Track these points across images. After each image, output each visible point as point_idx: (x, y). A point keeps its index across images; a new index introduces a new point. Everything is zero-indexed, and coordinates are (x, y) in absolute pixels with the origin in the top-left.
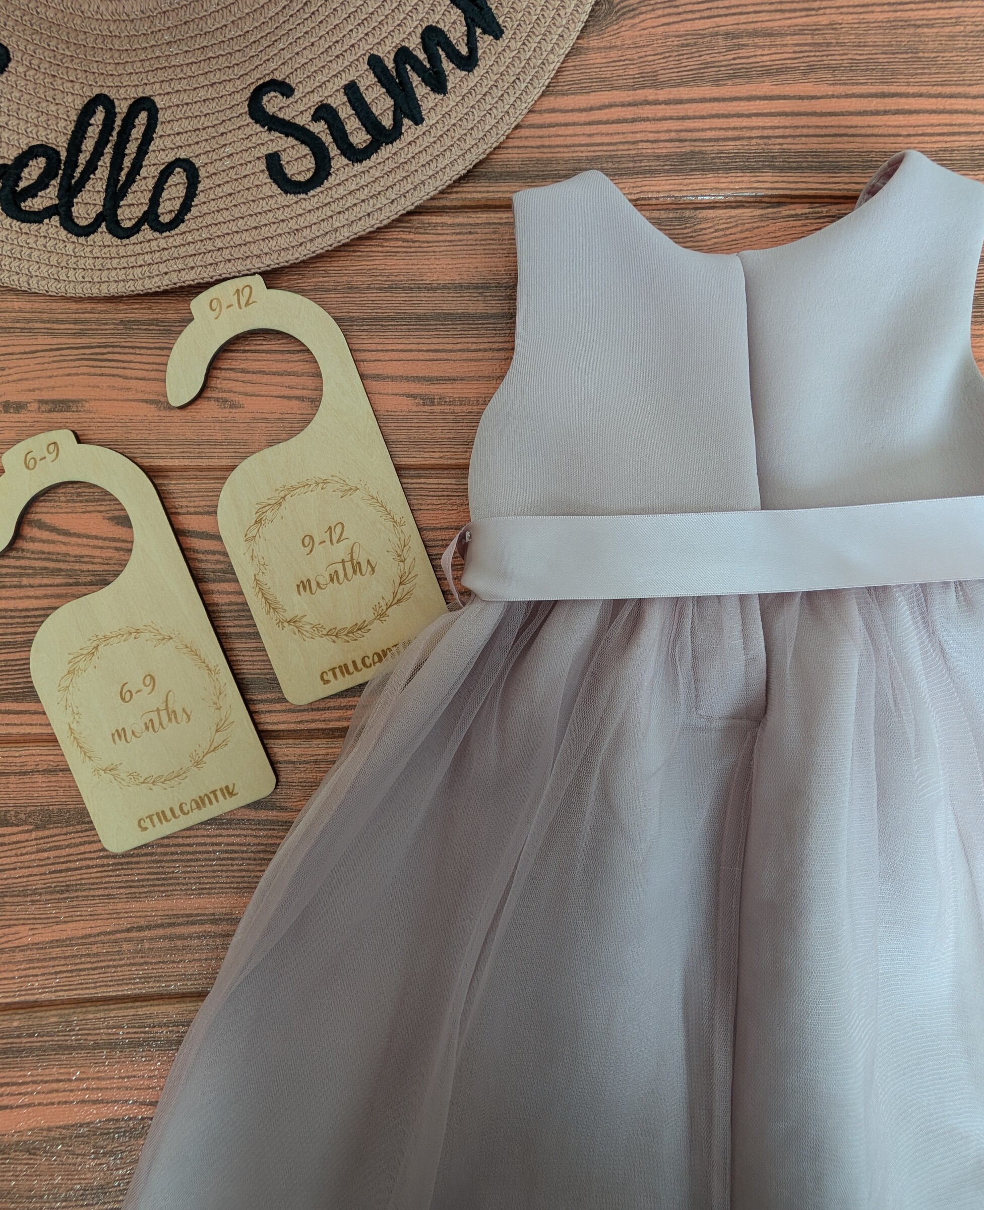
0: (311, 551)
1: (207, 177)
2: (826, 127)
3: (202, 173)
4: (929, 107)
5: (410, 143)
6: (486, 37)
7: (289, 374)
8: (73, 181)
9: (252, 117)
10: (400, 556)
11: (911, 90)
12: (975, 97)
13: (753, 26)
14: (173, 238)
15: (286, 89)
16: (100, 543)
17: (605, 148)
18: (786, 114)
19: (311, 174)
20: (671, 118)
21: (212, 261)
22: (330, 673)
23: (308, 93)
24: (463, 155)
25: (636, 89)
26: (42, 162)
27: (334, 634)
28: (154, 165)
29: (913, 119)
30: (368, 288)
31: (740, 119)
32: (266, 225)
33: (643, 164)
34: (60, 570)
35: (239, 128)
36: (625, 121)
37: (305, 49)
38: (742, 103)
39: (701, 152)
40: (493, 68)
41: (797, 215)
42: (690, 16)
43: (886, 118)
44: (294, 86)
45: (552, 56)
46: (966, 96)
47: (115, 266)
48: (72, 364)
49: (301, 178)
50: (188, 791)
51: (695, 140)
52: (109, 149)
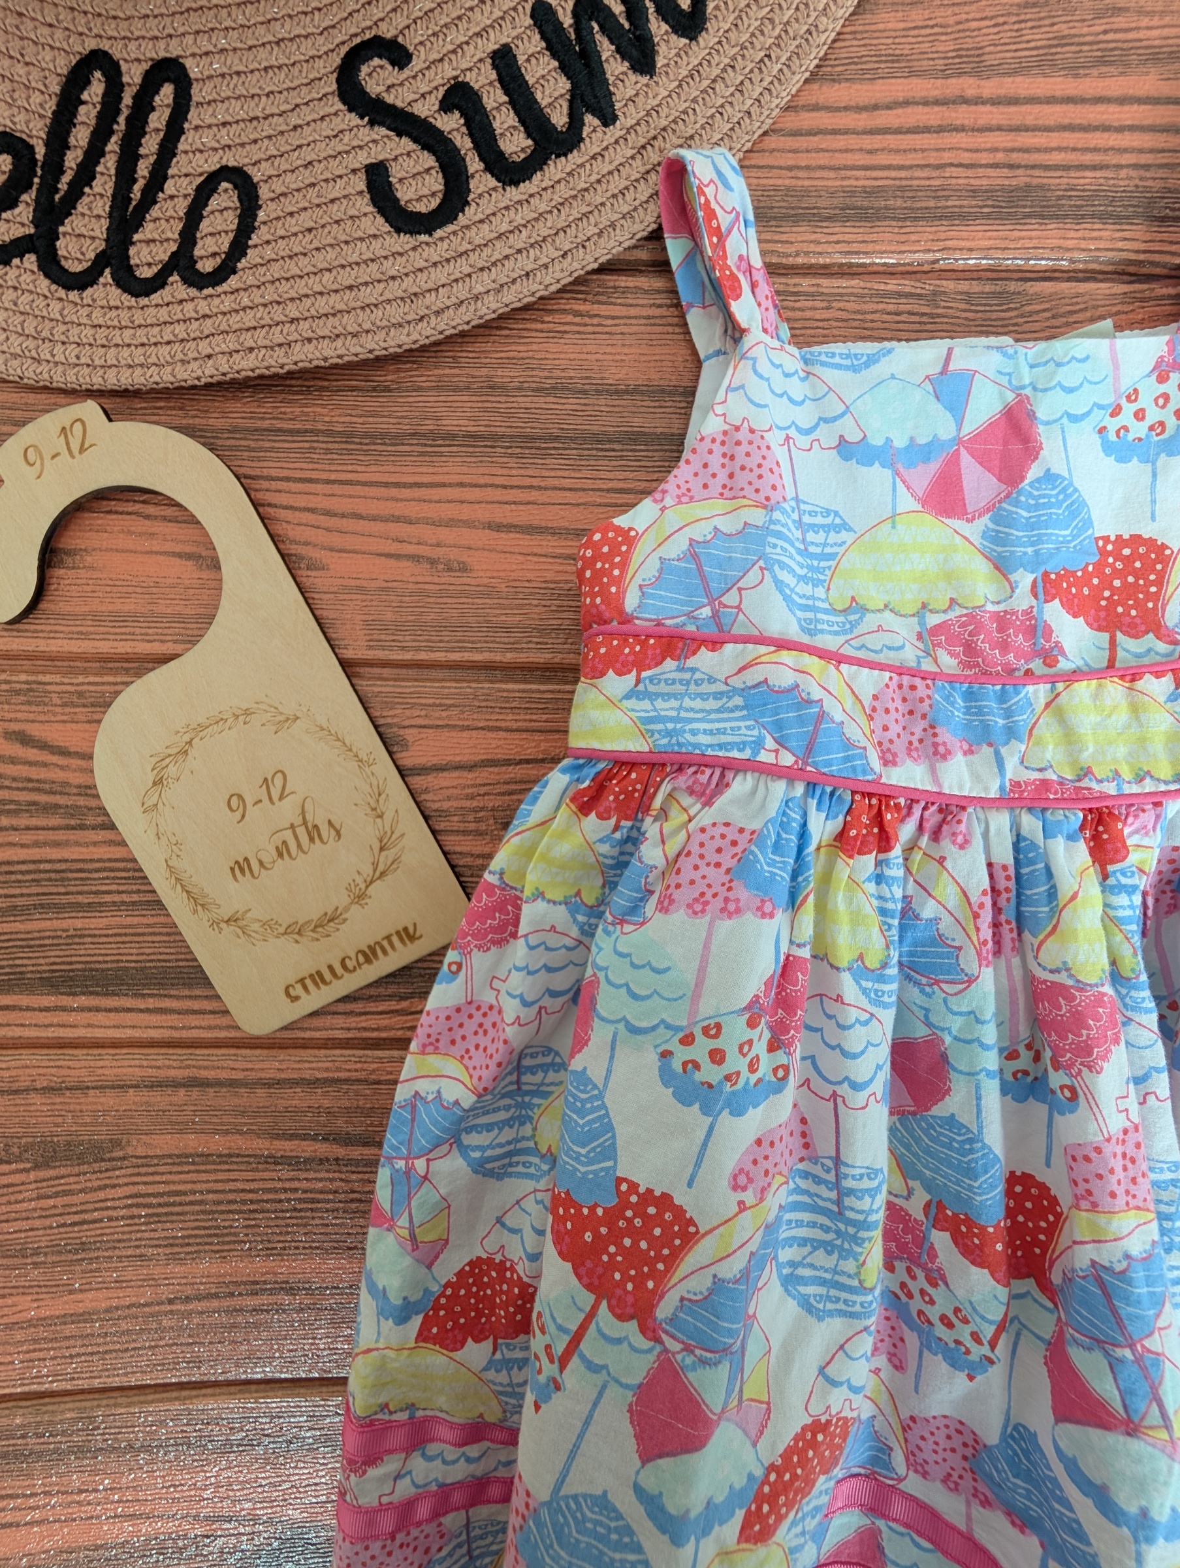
1: (272, 200)
3: (264, 192)
5: (593, 157)
8: (57, 197)
9: (343, 100)
14: (219, 299)
15: (398, 55)
17: (893, 174)
18: (1176, 128)
19: (438, 201)
20: (999, 129)
21: (282, 340)
23: (433, 62)
28: (186, 175)
30: (520, 389)
31: (1106, 135)
32: (366, 284)
33: (950, 203)
34: (56, 806)
35: (322, 118)
36: (927, 130)
38: (1113, 108)
39: (1041, 187)
40: (731, 35)
44: (411, 49)
45: (824, 19)
47: (127, 341)
49: (423, 208)
51: (1033, 167)
52: (113, 145)
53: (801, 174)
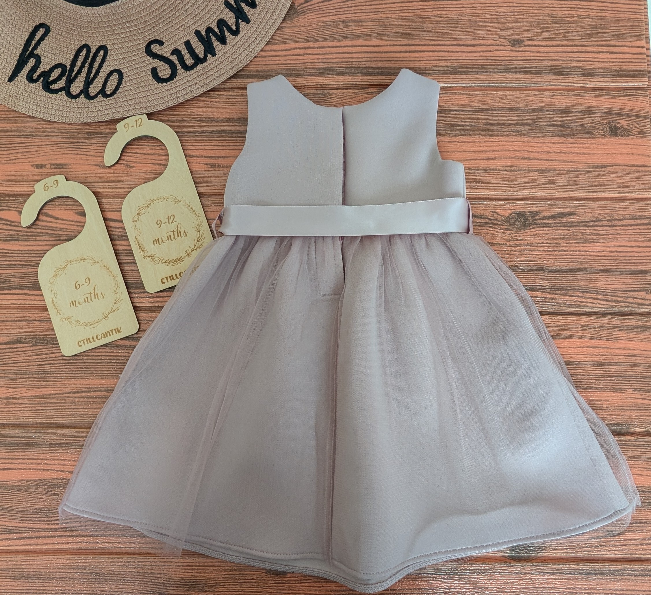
0: (160, 226)
1: (127, 77)
2: (385, 57)
3: (125, 75)
4: (429, 50)
5: (210, 64)
6: (243, 23)
7: (155, 155)
8: (72, 78)
9: (146, 53)
10: (197, 229)
11: (421, 43)
12: (449, 45)
13: (354, 18)
14: (111, 100)
15: (161, 43)
16: (71, 223)
17: (292, 65)
18: (367, 52)
19: (169, 75)
20: (320, 54)
21: (126, 109)
22: (165, 279)
23: (169, 45)
24: (232, 68)
25: (305, 42)
26: (59, 70)
27: (168, 262)
28: (105, 71)
29: (422, 54)
30: (190, 120)
31: (348, 54)
32: (149, 95)
34: (53, 234)
35: (141, 58)
36: (300, 55)
37: (169, 27)
38: (349, 48)
39: (332, 67)
40: (246, 35)
41: (372, 92)
42: (328, 15)
43: (410, 54)
44: (164, 42)
45: (270, 30)
46: (445, 45)
47: (86, 111)
48: (65, 149)
49: (165, 77)
50: (101, 329)
51: (329, 63)
52: (87, 65)
53: (267, 66)
